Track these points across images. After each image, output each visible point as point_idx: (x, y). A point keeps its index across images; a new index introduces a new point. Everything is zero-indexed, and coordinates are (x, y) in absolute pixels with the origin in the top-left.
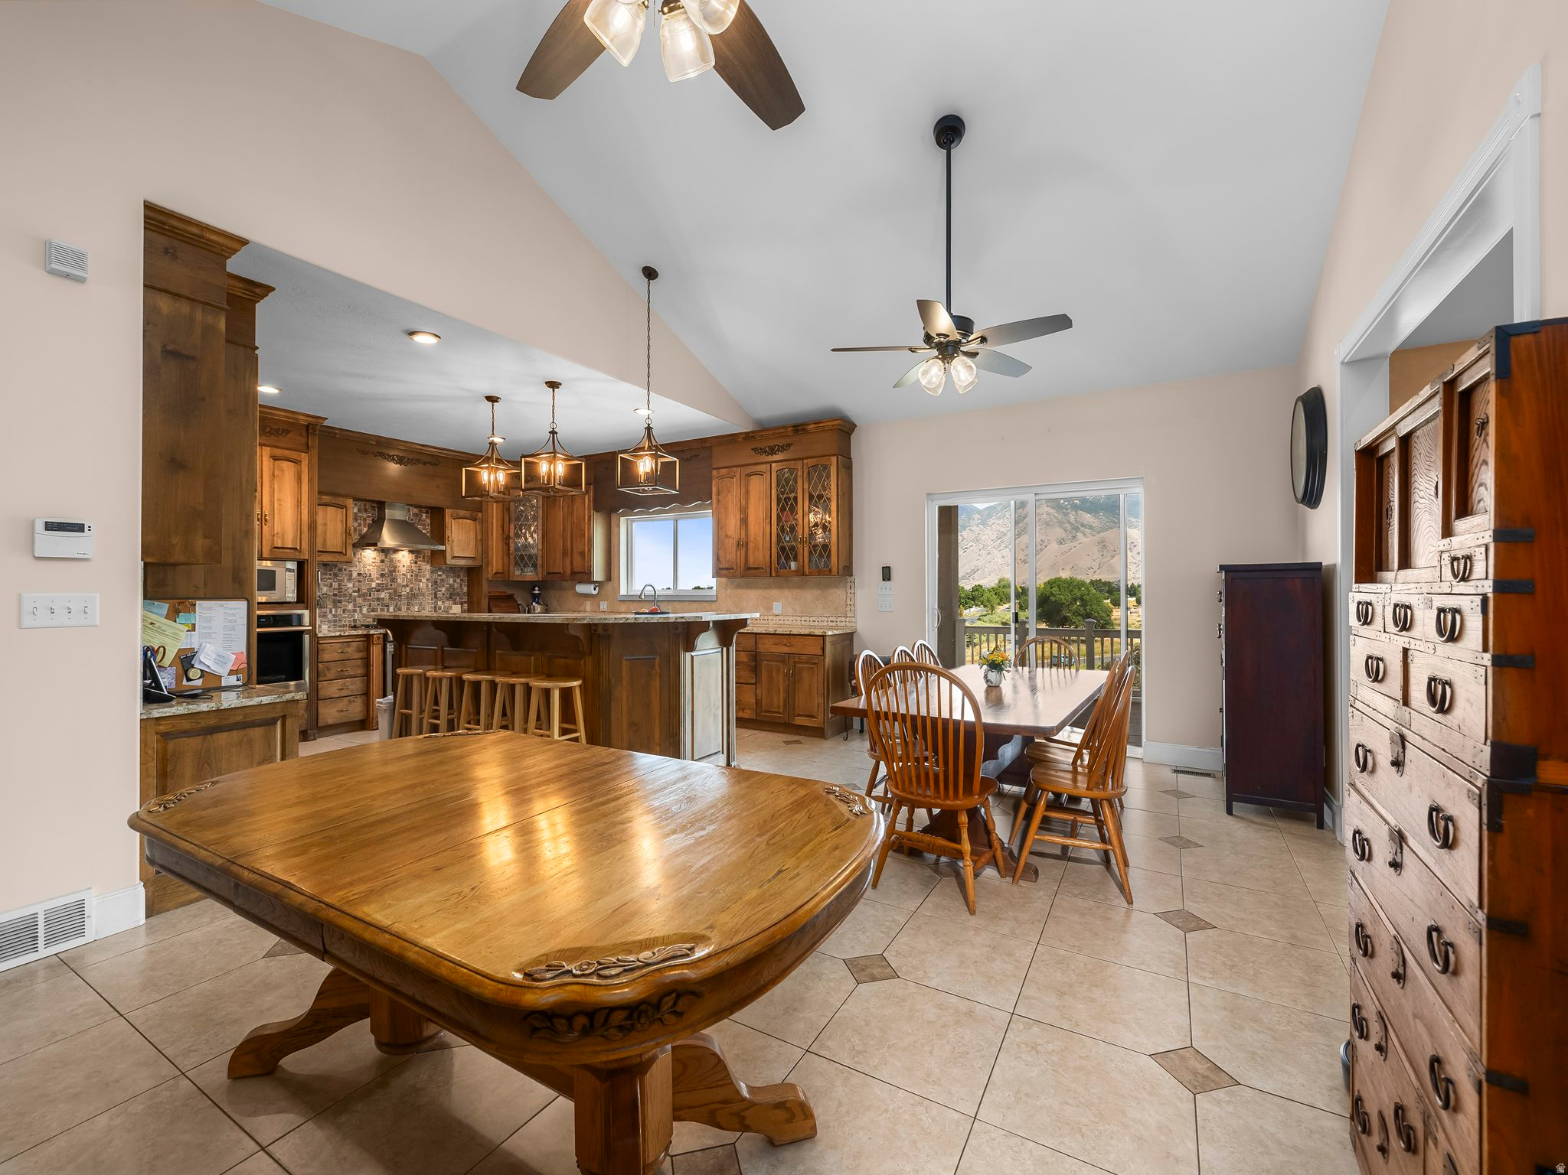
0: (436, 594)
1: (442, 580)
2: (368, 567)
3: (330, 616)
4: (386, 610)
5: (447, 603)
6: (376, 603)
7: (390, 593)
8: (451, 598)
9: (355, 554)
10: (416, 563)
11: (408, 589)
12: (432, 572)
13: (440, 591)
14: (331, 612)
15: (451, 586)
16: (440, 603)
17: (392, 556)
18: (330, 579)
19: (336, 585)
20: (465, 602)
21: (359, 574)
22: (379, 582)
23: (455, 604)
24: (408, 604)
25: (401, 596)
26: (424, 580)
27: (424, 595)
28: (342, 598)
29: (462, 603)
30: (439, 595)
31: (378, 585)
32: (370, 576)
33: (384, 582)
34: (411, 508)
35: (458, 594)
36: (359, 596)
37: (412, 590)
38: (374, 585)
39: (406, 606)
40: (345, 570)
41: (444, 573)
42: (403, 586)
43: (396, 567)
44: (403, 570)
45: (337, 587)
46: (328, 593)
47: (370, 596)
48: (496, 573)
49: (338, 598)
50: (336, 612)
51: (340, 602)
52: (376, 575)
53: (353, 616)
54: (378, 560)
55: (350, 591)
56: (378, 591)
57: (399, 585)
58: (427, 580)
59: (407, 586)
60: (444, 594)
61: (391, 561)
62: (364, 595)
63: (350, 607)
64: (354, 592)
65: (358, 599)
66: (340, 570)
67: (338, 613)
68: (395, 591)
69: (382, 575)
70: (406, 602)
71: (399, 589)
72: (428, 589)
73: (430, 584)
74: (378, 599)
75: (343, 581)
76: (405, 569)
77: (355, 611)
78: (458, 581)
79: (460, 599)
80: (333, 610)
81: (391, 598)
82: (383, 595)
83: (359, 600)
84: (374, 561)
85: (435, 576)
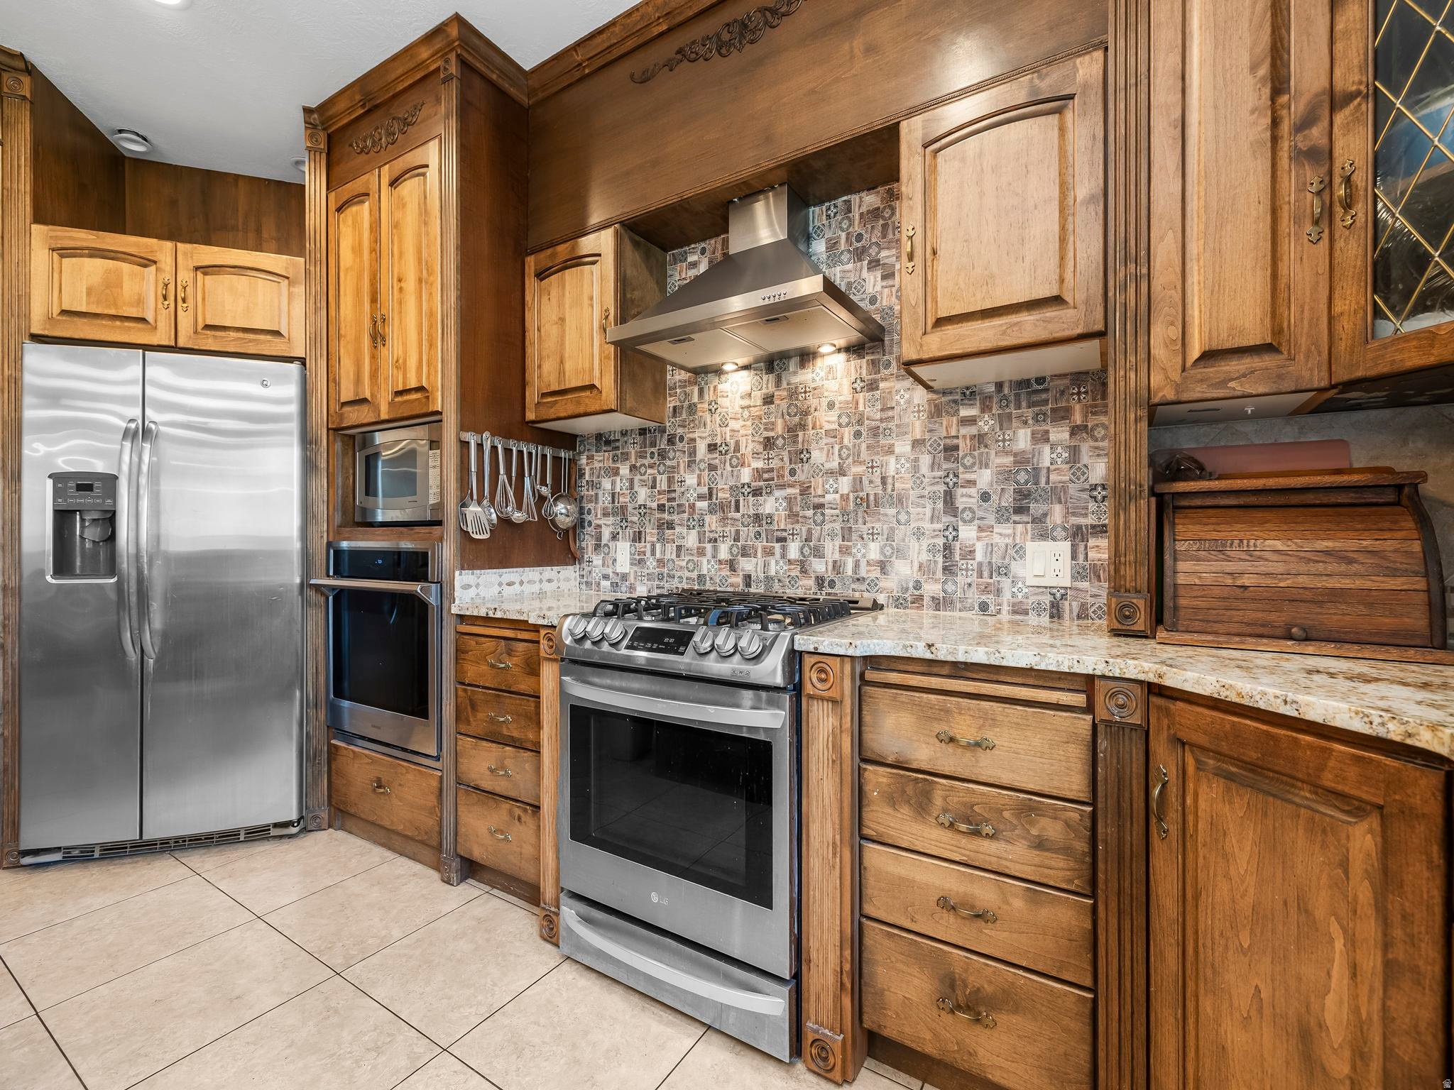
0: (949, 498)
1: (980, 439)
2: (734, 425)
3: (651, 563)
4: (778, 555)
5: (1003, 534)
6: (752, 530)
7: (790, 500)
8: (1019, 510)
9: (701, 392)
10: (872, 386)
11: (845, 484)
12: (936, 412)
13: (972, 483)
14: (653, 553)
15: (1021, 460)
16: (968, 533)
17: (796, 380)
18: (651, 467)
19: (663, 483)
20: (1099, 530)
21: (712, 447)
22: (760, 464)
23: (1044, 535)
24: (847, 534)
25: (821, 506)
26: (902, 447)
27: (900, 501)
28: (675, 517)
29: (1078, 535)
30: (966, 498)
31: (758, 473)
32: (737, 449)
33: (775, 464)
34: (854, 198)
35: (1057, 494)
36: (712, 511)
37: (858, 482)
38: (746, 476)
39: (838, 542)
40: (682, 439)
41: (985, 408)
42: (831, 473)
43: (806, 413)
44: (827, 419)
45: (664, 487)
46: (649, 504)
47: (737, 510)
48: (1209, 356)
49: (666, 516)
50: (663, 552)
51: (670, 526)
52: (749, 449)
53: (697, 565)
54: (758, 397)
55: (692, 495)
56: (757, 492)
57: (818, 470)
58: (916, 443)
59: (842, 472)
60: (985, 497)
61: (793, 394)
62: (723, 507)
63: (691, 540)
64: (700, 497)
65: (707, 518)
66: (671, 441)
67: (667, 556)
68: (805, 491)
69: (768, 443)
70: (837, 526)
71: (818, 485)
72: (918, 483)
73: (925, 460)
74: (757, 518)
75: (674, 469)
76: (833, 416)
77: (701, 552)
78: (1060, 434)
79: (1068, 513)
80: (658, 546)
81: (793, 516)
82: (770, 505)
83: (712, 521)
84: (746, 402)
85: (948, 426)
